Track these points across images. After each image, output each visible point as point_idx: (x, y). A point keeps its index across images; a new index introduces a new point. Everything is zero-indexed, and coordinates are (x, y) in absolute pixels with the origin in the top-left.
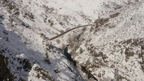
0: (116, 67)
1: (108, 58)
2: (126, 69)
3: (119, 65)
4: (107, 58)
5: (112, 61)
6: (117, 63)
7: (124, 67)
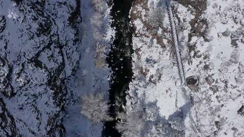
0: (197, 95)
1: (206, 44)
2: (216, 129)
3: (213, 98)
4: (202, 39)
5: (206, 67)
6: (215, 90)
7: (217, 119)
